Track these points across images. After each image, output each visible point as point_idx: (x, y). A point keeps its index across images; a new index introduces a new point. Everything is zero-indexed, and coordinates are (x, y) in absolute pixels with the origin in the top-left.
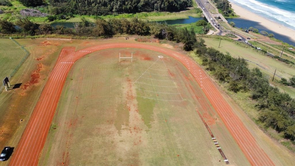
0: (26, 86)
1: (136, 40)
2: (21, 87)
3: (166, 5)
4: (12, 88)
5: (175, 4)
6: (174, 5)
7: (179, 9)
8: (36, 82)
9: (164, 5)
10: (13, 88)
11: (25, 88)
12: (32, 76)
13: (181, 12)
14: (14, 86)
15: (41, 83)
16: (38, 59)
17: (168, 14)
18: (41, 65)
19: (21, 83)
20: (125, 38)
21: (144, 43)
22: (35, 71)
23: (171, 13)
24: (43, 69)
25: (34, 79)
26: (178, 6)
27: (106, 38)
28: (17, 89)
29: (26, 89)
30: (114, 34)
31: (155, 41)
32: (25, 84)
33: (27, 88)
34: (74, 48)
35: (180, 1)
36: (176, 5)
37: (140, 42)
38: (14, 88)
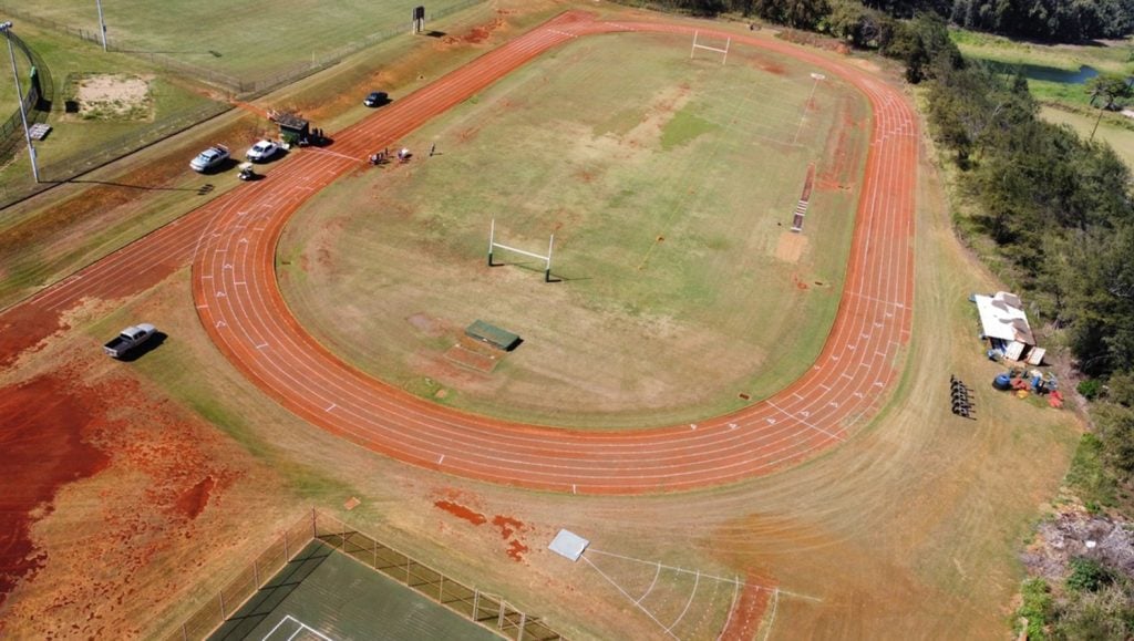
0: (452, 40)
1: (778, 36)
2: (442, 38)
3: (1000, 9)
5: (1039, 12)
6: (1033, 11)
7: (1053, 33)
8: (478, 42)
9: (994, 9)
10: (427, 35)
12: (473, 31)
13: (1061, 46)
14: (430, 32)
15: (486, 45)
16: (500, 12)
17: (999, 42)
18: (501, 21)
19: (446, 34)
20: (748, 26)
21: (799, 45)
22: (482, 27)
23: (1013, 43)
24: (504, 27)
25: (474, 36)
26: (1052, 22)
27: (694, 15)
28: (434, 38)
29: (450, 44)
30: (723, 12)
31: (835, 49)
32: (452, 36)
33: (453, 43)
34: (598, 15)
35: (1065, 4)
36: (1042, 16)
37: (788, 42)
38: (429, 35)
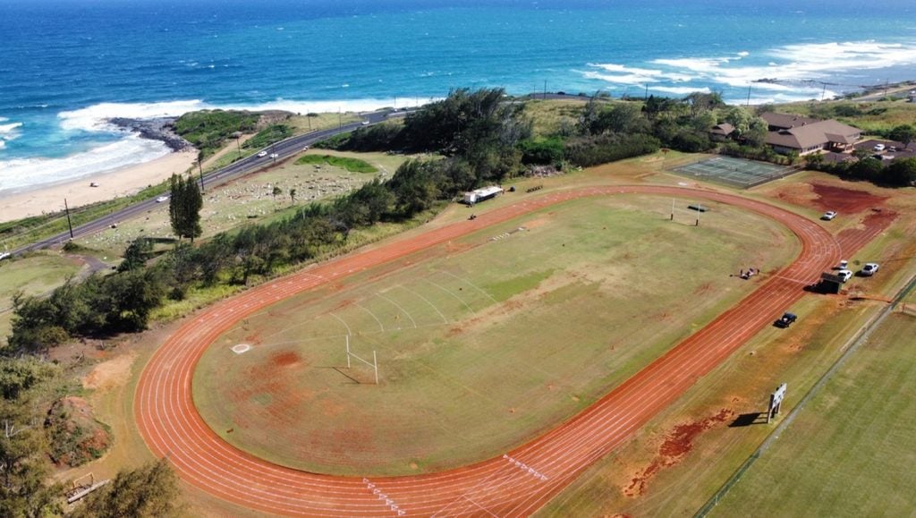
0: (721, 418)
2: (736, 416)
4: (761, 416)
8: (682, 430)
10: (758, 414)
11: (723, 413)
12: (687, 449)
14: (756, 421)
18: (630, 492)
19: (731, 426)
22: (670, 465)
24: (631, 474)
25: (686, 440)
28: (749, 413)
29: (722, 411)
32: (721, 425)
33: (719, 413)
38: (755, 416)
